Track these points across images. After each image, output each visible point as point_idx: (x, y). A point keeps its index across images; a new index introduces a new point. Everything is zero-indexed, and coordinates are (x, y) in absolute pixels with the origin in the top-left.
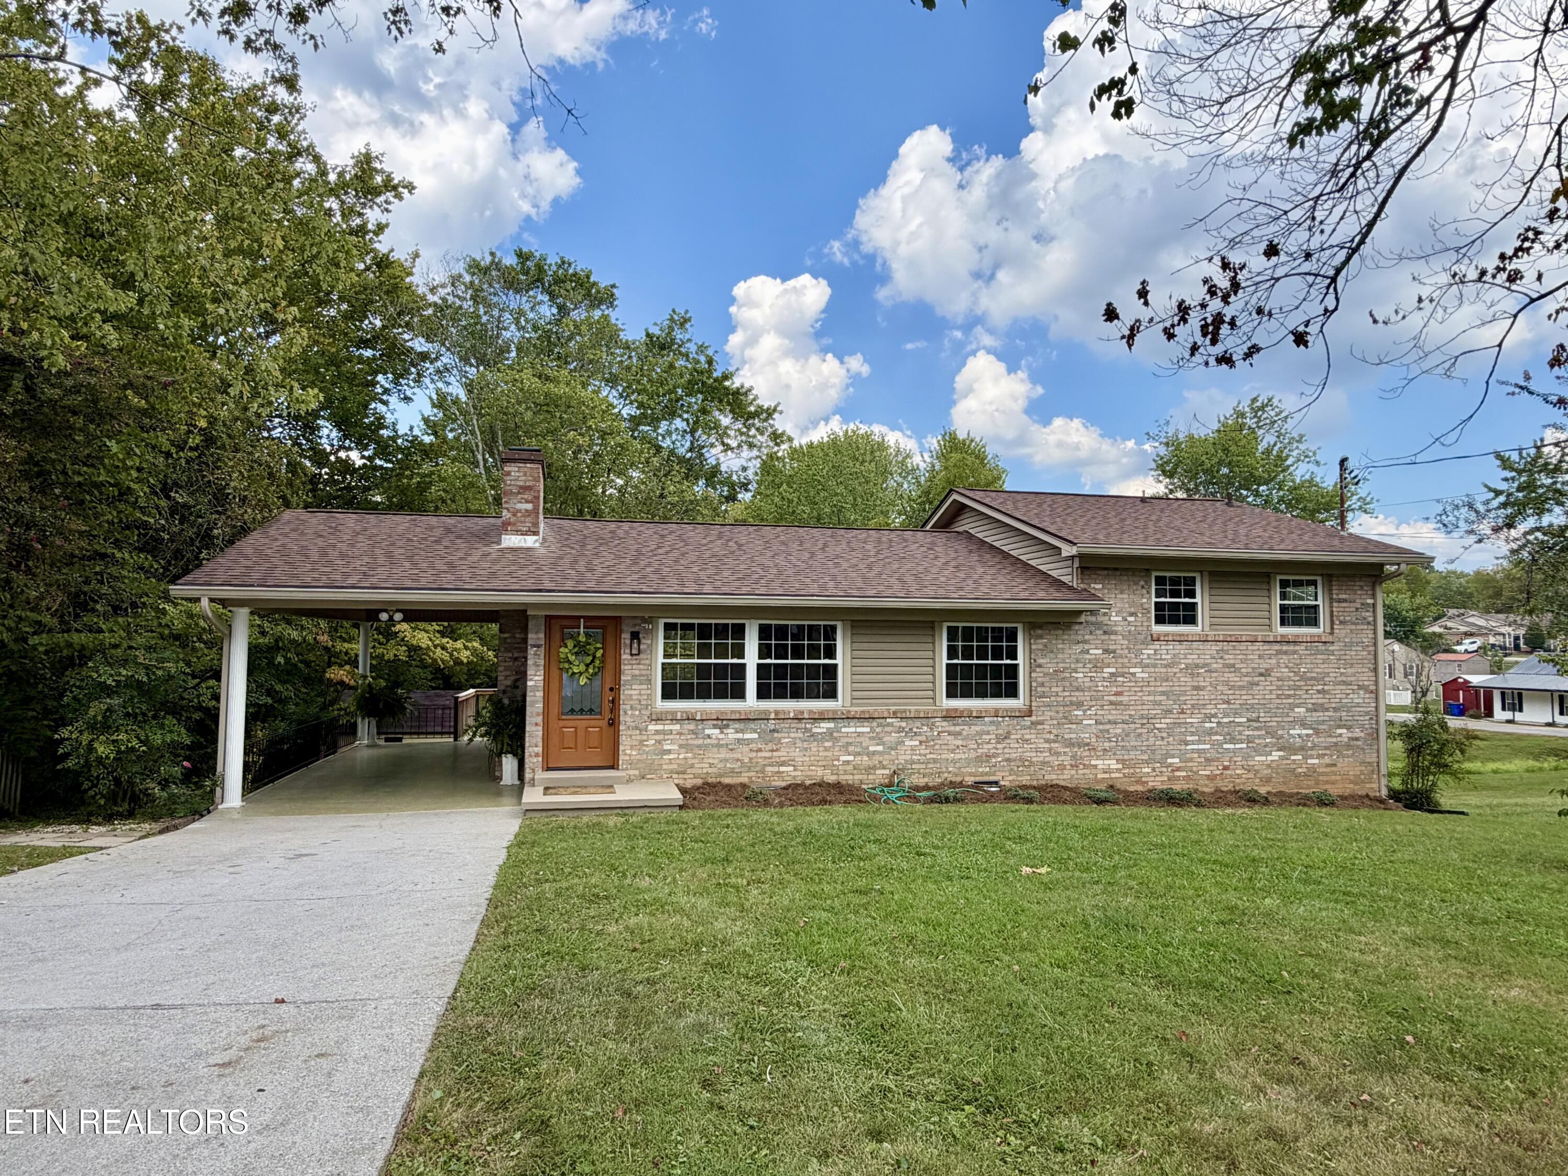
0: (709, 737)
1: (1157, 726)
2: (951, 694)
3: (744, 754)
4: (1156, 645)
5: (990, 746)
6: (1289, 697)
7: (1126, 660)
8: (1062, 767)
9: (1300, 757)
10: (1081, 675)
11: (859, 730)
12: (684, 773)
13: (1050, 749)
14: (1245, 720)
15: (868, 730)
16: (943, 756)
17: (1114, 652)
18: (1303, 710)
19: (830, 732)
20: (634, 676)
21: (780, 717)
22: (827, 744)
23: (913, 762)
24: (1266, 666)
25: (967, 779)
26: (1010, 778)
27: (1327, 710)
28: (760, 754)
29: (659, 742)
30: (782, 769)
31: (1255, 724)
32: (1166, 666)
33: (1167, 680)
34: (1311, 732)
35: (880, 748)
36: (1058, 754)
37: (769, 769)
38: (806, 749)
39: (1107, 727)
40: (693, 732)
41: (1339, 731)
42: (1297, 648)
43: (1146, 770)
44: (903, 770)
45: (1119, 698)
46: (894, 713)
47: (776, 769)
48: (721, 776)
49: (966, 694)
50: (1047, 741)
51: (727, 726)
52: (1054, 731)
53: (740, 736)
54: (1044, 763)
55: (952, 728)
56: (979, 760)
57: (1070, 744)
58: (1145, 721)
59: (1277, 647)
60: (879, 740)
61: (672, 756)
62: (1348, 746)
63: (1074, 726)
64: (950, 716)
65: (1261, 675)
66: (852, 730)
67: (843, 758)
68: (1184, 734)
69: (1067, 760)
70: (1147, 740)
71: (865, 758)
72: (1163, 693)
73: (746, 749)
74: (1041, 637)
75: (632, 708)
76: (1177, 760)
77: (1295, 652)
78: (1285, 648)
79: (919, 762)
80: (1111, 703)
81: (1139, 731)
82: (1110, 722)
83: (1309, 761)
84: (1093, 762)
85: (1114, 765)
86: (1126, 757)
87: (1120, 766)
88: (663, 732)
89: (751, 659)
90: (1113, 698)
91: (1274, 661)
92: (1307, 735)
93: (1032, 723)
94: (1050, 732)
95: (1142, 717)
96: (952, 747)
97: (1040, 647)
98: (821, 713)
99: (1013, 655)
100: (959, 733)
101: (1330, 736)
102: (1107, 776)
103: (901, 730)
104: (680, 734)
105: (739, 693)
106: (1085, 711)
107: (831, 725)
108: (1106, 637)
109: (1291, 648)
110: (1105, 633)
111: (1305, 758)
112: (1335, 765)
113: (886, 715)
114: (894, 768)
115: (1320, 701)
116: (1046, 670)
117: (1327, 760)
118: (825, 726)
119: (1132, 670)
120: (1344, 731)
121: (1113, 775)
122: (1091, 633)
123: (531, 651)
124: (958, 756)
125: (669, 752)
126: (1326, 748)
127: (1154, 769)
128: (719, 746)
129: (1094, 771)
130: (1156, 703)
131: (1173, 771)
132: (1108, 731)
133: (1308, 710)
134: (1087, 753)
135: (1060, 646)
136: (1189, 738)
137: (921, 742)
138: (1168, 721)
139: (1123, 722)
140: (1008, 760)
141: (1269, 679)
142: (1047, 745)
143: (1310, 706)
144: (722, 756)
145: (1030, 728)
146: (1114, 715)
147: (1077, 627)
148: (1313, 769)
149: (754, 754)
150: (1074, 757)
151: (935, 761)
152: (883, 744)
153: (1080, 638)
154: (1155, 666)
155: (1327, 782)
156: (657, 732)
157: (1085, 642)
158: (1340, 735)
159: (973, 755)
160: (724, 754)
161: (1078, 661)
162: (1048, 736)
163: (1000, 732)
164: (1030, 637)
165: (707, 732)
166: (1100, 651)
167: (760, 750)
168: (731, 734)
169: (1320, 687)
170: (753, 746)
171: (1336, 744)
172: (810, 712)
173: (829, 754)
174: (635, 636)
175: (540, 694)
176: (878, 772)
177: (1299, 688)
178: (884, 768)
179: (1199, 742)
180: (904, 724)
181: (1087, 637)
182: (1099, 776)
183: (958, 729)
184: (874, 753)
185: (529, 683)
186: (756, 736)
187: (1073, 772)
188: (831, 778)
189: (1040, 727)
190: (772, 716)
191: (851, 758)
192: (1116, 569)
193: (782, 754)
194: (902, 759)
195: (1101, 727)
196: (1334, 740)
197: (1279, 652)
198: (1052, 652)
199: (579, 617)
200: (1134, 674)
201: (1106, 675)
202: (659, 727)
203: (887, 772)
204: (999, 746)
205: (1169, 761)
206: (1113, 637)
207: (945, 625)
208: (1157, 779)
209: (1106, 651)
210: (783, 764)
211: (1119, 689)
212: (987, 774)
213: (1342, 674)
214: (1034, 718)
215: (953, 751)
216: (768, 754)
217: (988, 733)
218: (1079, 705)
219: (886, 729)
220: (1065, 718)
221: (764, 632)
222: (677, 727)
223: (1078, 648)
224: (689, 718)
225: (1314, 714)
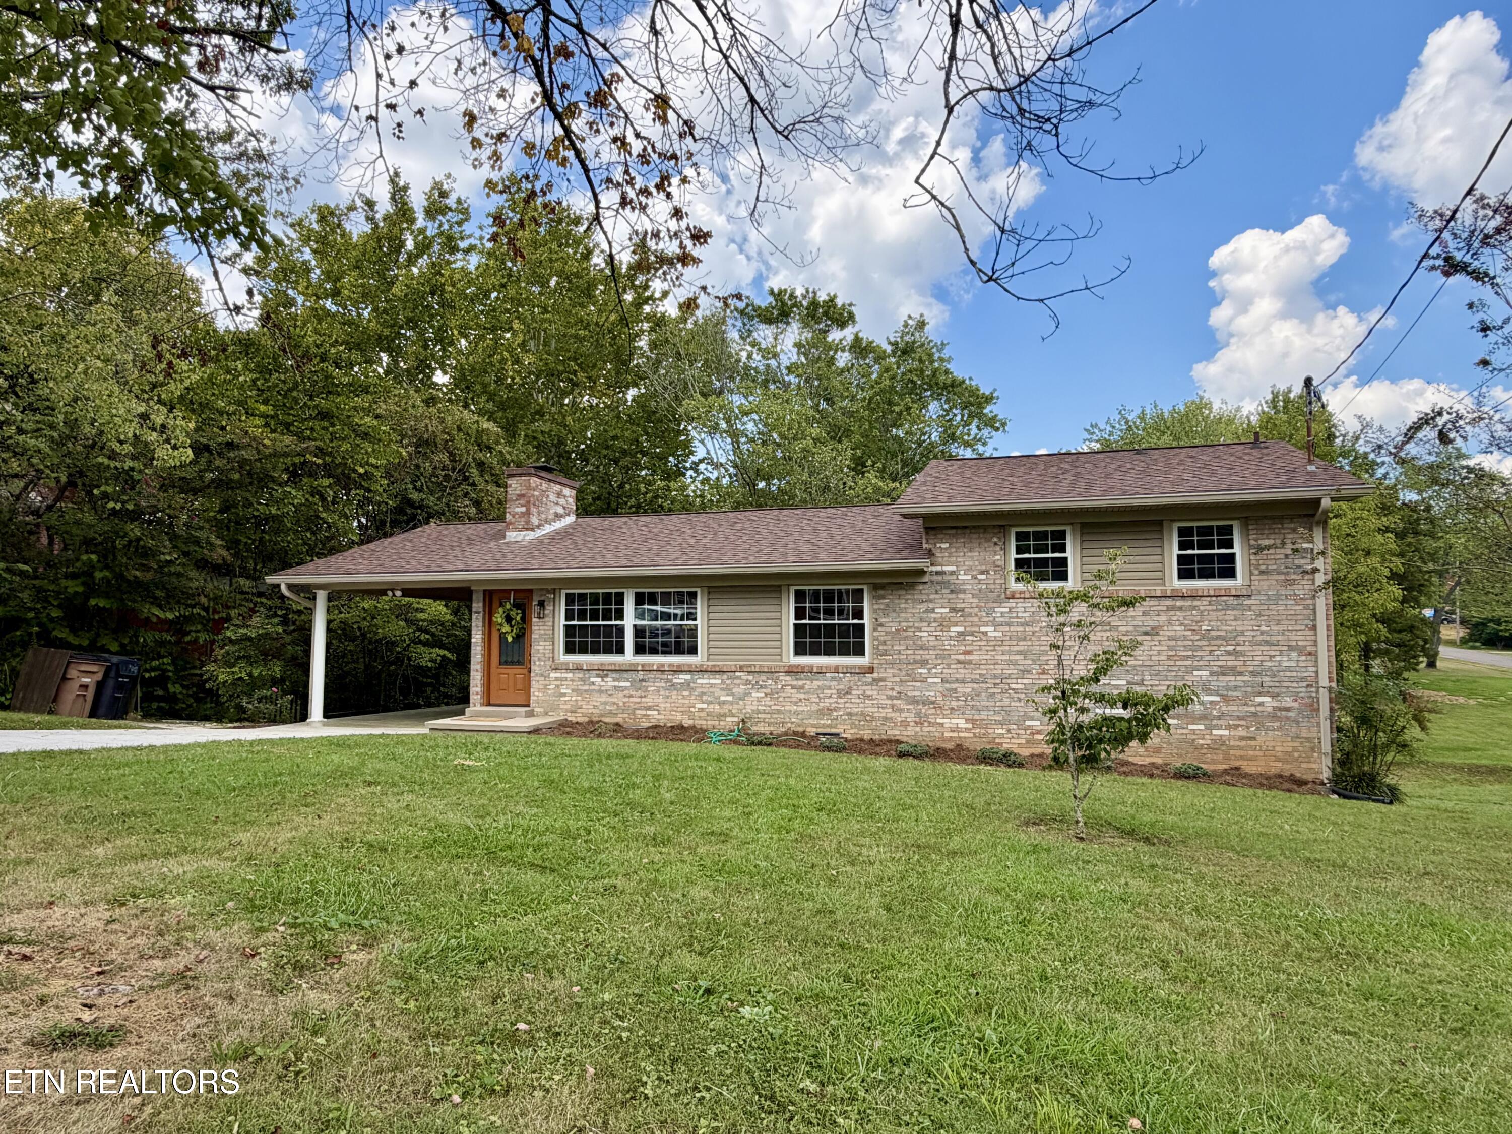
0: (593, 684)
1: (1013, 686)
2: (797, 653)
3: (619, 698)
4: (1012, 603)
5: (832, 700)
6: (1187, 658)
7: (976, 619)
8: (905, 724)
9: (1202, 727)
10: (926, 634)
11: (712, 681)
12: (575, 712)
13: (893, 706)
14: (1124, 683)
15: (719, 682)
16: (787, 708)
17: (962, 610)
18: (1205, 673)
19: (687, 684)
20: (540, 635)
21: (647, 669)
22: (686, 693)
23: (759, 712)
24: (1151, 623)
25: (809, 730)
26: (852, 731)
27: (1241, 674)
28: (632, 699)
29: (558, 686)
30: (649, 712)
32: (1022, 624)
33: (1025, 640)
34: (1217, 698)
35: (730, 698)
36: (901, 711)
37: (638, 712)
38: (668, 697)
39: (957, 685)
40: (581, 679)
41: (1259, 699)
42: (1196, 603)
43: (1000, 731)
44: (750, 718)
45: (968, 657)
46: (741, 667)
47: (644, 712)
48: (602, 715)
49: (815, 652)
50: (890, 698)
51: (607, 676)
52: (897, 688)
53: (616, 684)
54: (886, 719)
55: (795, 683)
56: (821, 713)
57: (914, 701)
58: (998, 681)
59: (1169, 602)
60: (728, 690)
61: (567, 698)
62: (1273, 717)
63: (918, 684)
64: (792, 671)
65: (1146, 633)
66: (706, 681)
67: (698, 706)
69: (911, 718)
70: (1001, 700)
71: (717, 707)
72: (1019, 653)
73: (621, 694)
74: (883, 597)
75: (539, 660)
76: (1037, 723)
77: (1194, 608)
78: (1179, 603)
79: (764, 712)
80: (960, 662)
81: (992, 691)
82: (957, 681)
83: (1215, 732)
84: (939, 721)
85: (962, 723)
86: (976, 717)
87: (970, 726)
88: (561, 679)
89: (629, 621)
90: (961, 657)
91: (1163, 618)
92: (1211, 702)
93: (874, 680)
94: (893, 689)
95: (995, 677)
96: (794, 700)
97: (882, 607)
98: (679, 666)
99: (859, 614)
100: (802, 688)
101: (1246, 704)
102: (955, 735)
103: (748, 682)
104: (572, 681)
105: (621, 650)
106: (929, 670)
107: (688, 677)
108: (954, 596)
109: (1189, 603)
110: (952, 592)
111: (1210, 728)
112: (1254, 739)
113: (733, 669)
114: (742, 716)
115: (1229, 664)
116: (888, 629)
117: (1241, 732)
118: (683, 678)
119: (982, 629)
120: (1267, 699)
121: (962, 735)
122: (937, 592)
123: (474, 616)
124: (801, 709)
125: (564, 695)
126: (1239, 718)
127: (1009, 731)
128: (600, 691)
129: (940, 729)
130: (1010, 662)
131: (1032, 734)
132: (955, 690)
133: (1212, 674)
134: (933, 711)
135: (903, 606)
137: (766, 694)
138: (1025, 681)
139: (973, 681)
140: (850, 714)
141: (1156, 638)
142: (889, 702)
143: (1215, 669)
144: (603, 700)
145: (872, 685)
146: (962, 673)
147: (921, 587)
148: (1220, 742)
149: (626, 699)
150: (918, 714)
151: (779, 711)
152: (733, 695)
153: (924, 597)
154: (1009, 624)
155: (1242, 758)
156: (557, 679)
157: (931, 601)
158: (1261, 704)
159: (815, 707)
160: (604, 698)
161: (922, 620)
162: (890, 693)
163: (841, 687)
164: (876, 598)
165: (592, 680)
166: (947, 610)
167: (631, 696)
168: (610, 682)
169: (1230, 648)
170: (626, 692)
171: (1255, 714)
172: (670, 665)
173: (687, 701)
174: (542, 604)
175: (479, 648)
176: (728, 719)
177: (1200, 648)
178: (733, 716)
180: (750, 678)
181: (932, 597)
182: (946, 735)
183: (800, 683)
184: (724, 702)
185: (473, 640)
186: (628, 684)
187: (918, 729)
188: (687, 723)
189: (881, 684)
190: (640, 668)
191: (705, 706)
192: (966, 527)
193: (649, 700)
194: (749, 709)
195: (948, 686)
196: (1253, 709)
197: (1170, 609)
198: (894, 611)
199: (509, 591)
200: (985, 633)
201: (953, 634)
202: (558, 675)
203: (736, 719)
204: (840, 700)
205: (1028, 723)
206: (961, 596)
207: (793, 589)
208: (1013, 741)
209: (953, 610)
210: (649, 708)
211: (968, 648)
212: (829, 726)
213: (1262, 633)
214: (875, 675)
215: (796, 703)
216: (638, 700)
217: (829, 688)
218: (924, 663)
219: (736, 681)
220: (909, 675)
221: (640, 599)
222: (571, 675)
223: (923, 607)
224: (578, 668)
225: (1221, 678)
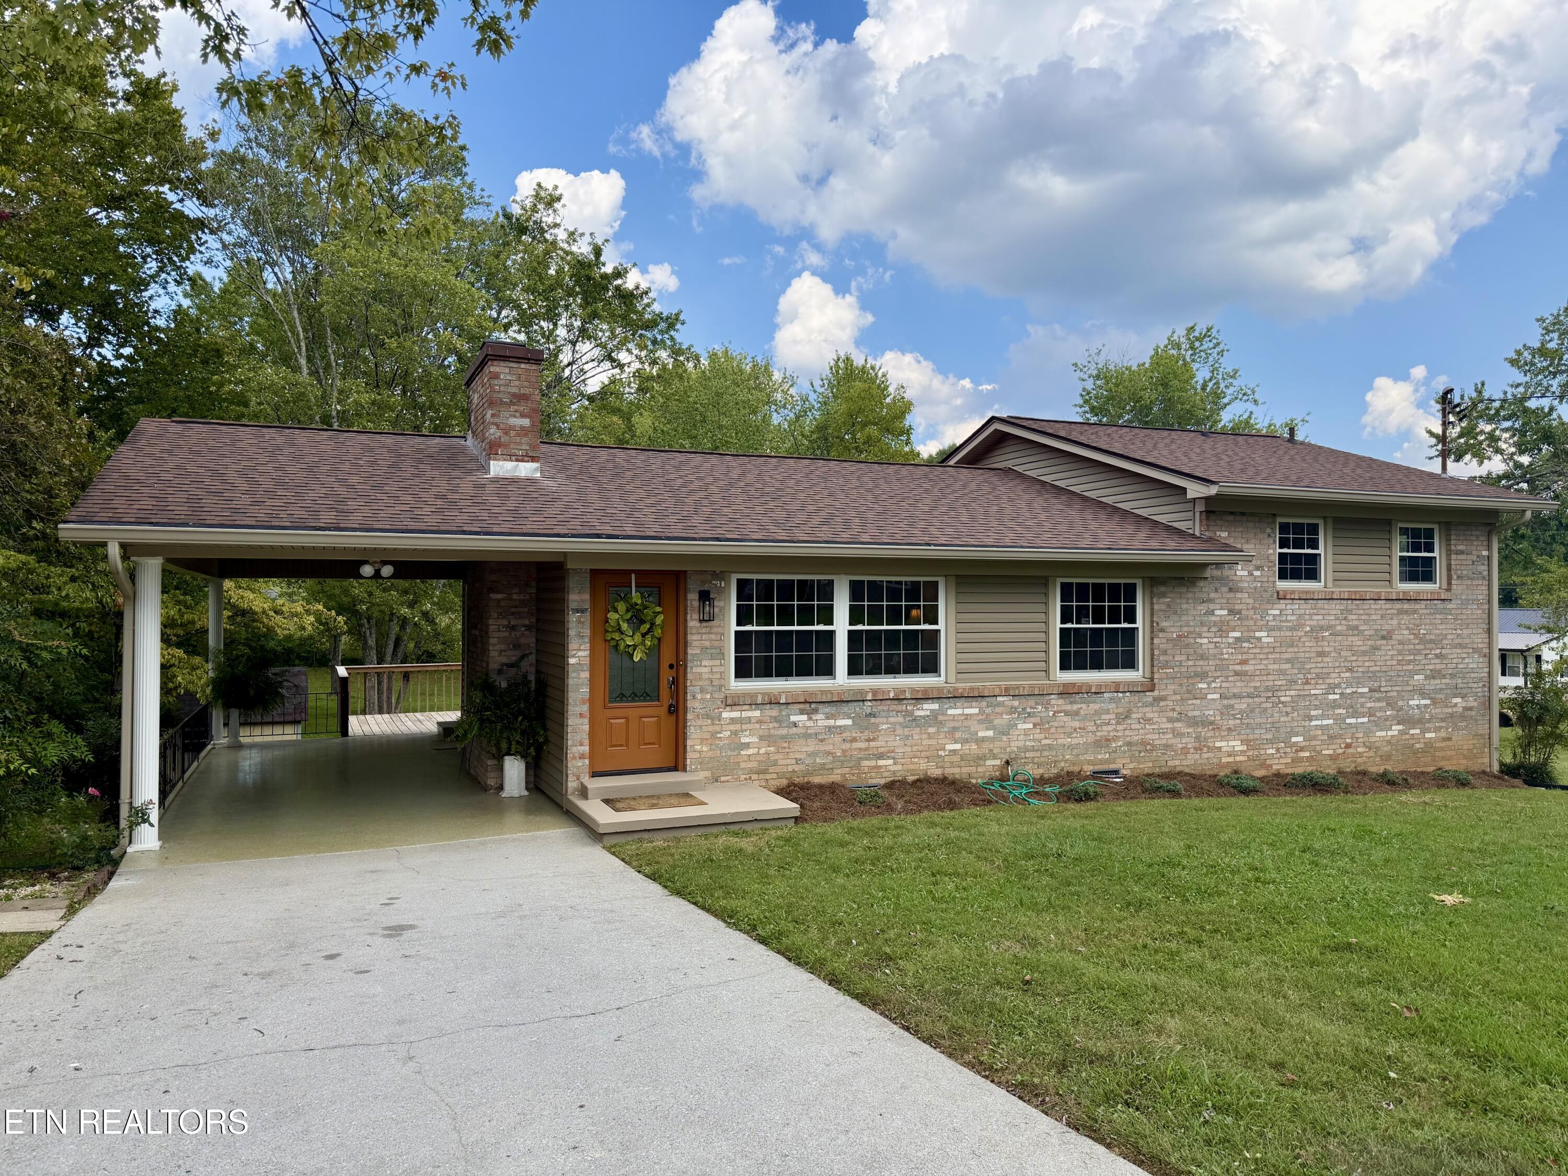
0: (795, 725)
1: (1282, 699)
2: (1064, 666)
3: (836, 745)
4: (1282, 604)
5: (1110, 728)
6: (1409, 662)
7: (1252, 623)
8: (1185, 751)
9: (1418, 731)
10: (1205, 641)
11: (967, 711)
12: (765, 772)
13: (1173, 730)
14: (1366, 690)
15: (976, 711)
16: (1060, 741)
17: (1239, 612)
18: (1422, 677)
19: (934, 715)
20: (704, 649)
21: (879, 698)
22: (932, 730)
23: (1027, 750)
24: (1387, 627)
25: (1086, 768)
26: (1131, 766)
27: (1444, 677)
28: (855, 745)
29: (735, 733)
30: (881, 763)
31: (1377, 695)
32: (1292, 629)
33: (1292, 646)
34: (1428, 702)
35: (990, 733)
36: (1180, 735)
37: (866, 763)
38: (907, 737)
39: (1232, 702)
40: (776, 719)
41: (1455, 700)
42: (1417, 606)
43: (1270, 751)
44: (1015, 759)
45: (1245, 668)
46: (1007, 689)
47: (873, 763)
48: (808, 773)
49: (1080, 666)
50: (1170, 720)
51: (816, 711)
52: (1178, 708)
53: (831, 722)
54: (1167, 747)
55: (1069, 707)
56: (1099, 744)
57: (1194, 722)
58: (1270, 694)
59: (1398, 605)
60: (987, 722)
61: (751, 751)
62: (1463, 717)
63: (1198, 702)
64: (1068, 692)
65: (1383, 638)
66: (959, 711)
67: (950, 747)
68: (1308, 708)
69: (1190, 742)
70: (1272, 716)
71: (974, 746)
72: (1288, 661)
73: (838, 739)
74: (1164, 595)
75: (702, 691)
76: (1300, 739)
77: (1415, 611)
78: (1406, 606)
79: (1033, 749)
80: (1237, 674)
81: (1264, 705)
82: (1235, 696)
83: (1428, 735)
84: (1218, 744)
85: (1238, 746)
86: (1251, 737)
87: (1245, 748)
88: (740, 721)
89: (841, 625)
90: (1238, 668)
91: (1395, 622)
92: (1425, 705)
93: (1155, 699)
94: (1174, 710)
95: (1267, 689)
96: (1068, 730)
97: (1163, 607)
98: (925, 690)
99: (1131, 618)
100: (1077, 713)
101: (1446, 706)
102: (1231, 759)
103: (1013, 710)
104: (760, 722)
105: (827, 669)
106: (1209, 684)
107: (935, 706)
108: (1231, 595)
109: (1412, 606)
110: (1231, 590)
111: (1423, 732)
112: (1449, 739)
113: (997, 692)
114: (1005, 757)
115: (1438, 667)
116: (1169, 635)
117: (1443, 734)
118: (929, 707)
119: (1258, 634)
120: (1458, 700)
121: (1238, 759)
122: (1216, 590)
123: (573, 619)
124: (1075, 741)
125: (747, 746)
126: (1442, 720)
127: (1278, 750)
128: (807, 736)
129: (1218, 754)
130: (1282, 672)
131: (1297, 751)
132: (1232, 706)
133: (1426, 677)
134: (1211, 734)
135: (1184, 606)
136: (1313, 713)
137: (1035, 725)
138: (1293, 693)
139: (1248, 696)
140: (1129, 744)
141: (1391, 642)
142: (1170, 725)
143: (1428, 672)
144: (810, 749)
145: (1152, 705)
146: (1238, 687)
147: (1202, 584)
148: (1429, 744)
149: (847, 746)
150: (1198, 738)
151: (1050, 747)
152: (994, 728)
153: (1205, 596)
154: (1280, 629)
155: (1443, 758)
156: (733, 721)
157: (1210, 601)
158: (1456, 705)
159: (1091, 738)
160: (812, 746)
161: (1202, 624)
162: (1171, 714)
163: (1121, 710)
164: (1151, 596)
165: (794, 718)
166: (1225, 612)
167: (854, 740)
168: (821, 721)
169: (1438, 651)
170: (847, 735)
171: (1452, 715)
172: (913, 690)
173: (933, 742)
174: (705, 596)
175: (585, 675)
176: (989, 763)
177: (1418, 652)
178: (995, 757)
179: (1323, 717)
180: (1016, 703)
181: (1212, 595)
182: (1224, 760)
183: (1075, 707)
184: (984, 739)
185: (572, 661)
186: (849, 722)
187: (1197, 756)
188: (935, 772)
189: (1162, 704)
190: (869, 697)
191: (958, 746)
192: (1243, 514)
193: (880, 744)
194: (1014, 746)
195: (1225, 702)
196: (1450, 710)
197: (1401, 612)
198: (1175, 613)
199: (629, 572)
200: (1259, 639)
201: (1231, 640)
202: (736, 714)
203: (998, 762)
204: (1120, 727)
205: (1294, 739)
206: (1239, 595)
207: (1059, 581)
208: (1283, 761)
209: (1232, 612)
210: (881, 756)
211: (1244, 657)
212: (1107, 761)
213: (1458, 635)
214: (1156, 693)
215: (1069, 735)
216: (863, 745)
217: (1108, 712)
218: (1203, 676)
219: (997, 710)
220: (1189, 692)
221: (856, 591)
222: (757, 713)
223: (1203, 608)
224: (772, 701)
225: (1432, 682)
